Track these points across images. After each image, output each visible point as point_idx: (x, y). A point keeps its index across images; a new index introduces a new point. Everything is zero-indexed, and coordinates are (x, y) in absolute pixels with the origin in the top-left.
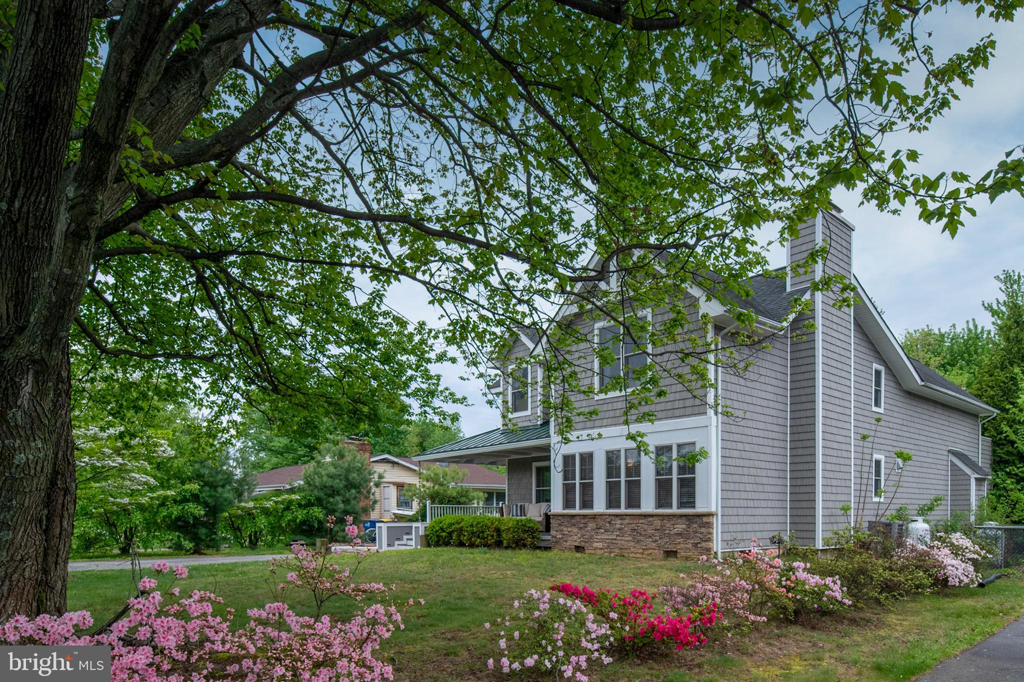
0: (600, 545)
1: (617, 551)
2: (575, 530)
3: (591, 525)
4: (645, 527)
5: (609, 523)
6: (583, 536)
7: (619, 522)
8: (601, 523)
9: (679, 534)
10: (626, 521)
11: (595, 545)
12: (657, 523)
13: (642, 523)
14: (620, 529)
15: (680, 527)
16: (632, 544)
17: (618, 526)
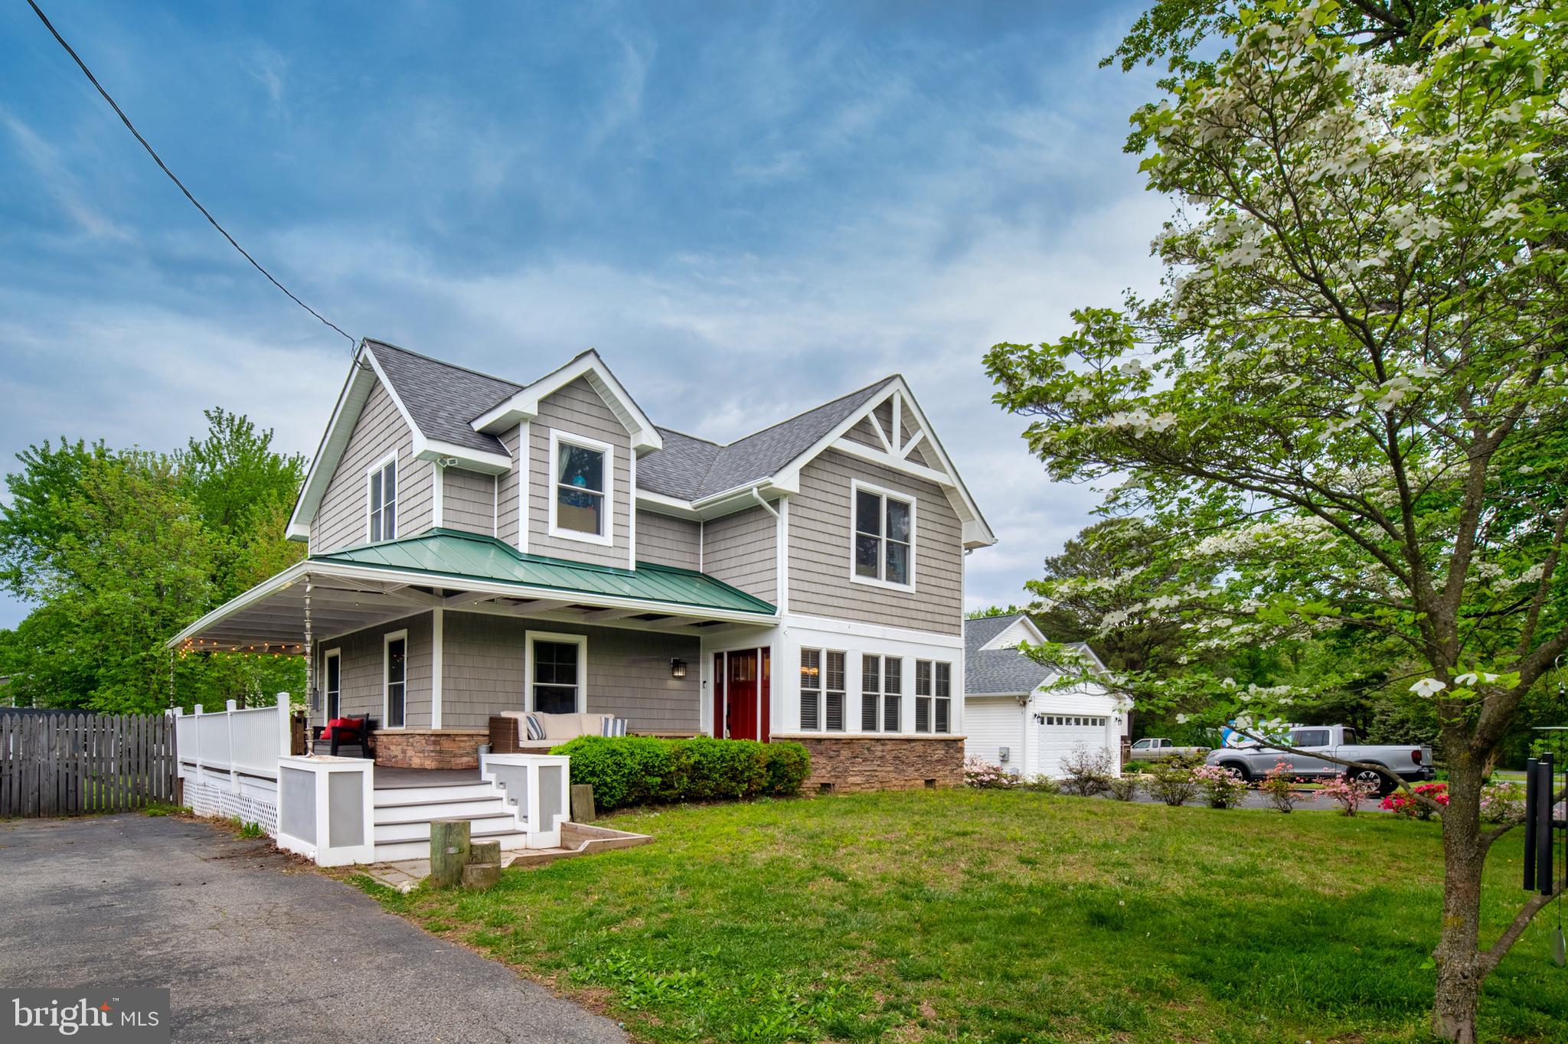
0: (858, 780)
1: (878, 785)
2: (822, 760)
3: (845, 753)
4: (907, 753)
5: (869, 749)
6: (834, 769)
7: (880, 748)
8: (858, 750)
9: (938, 761)
10: (889, 747)
11: (851, 780)
12: (919, 747)
13: (904, 751)
14: (882, 757)
15: (940, 753)
16: (894, 775)
17: (879, 754)
